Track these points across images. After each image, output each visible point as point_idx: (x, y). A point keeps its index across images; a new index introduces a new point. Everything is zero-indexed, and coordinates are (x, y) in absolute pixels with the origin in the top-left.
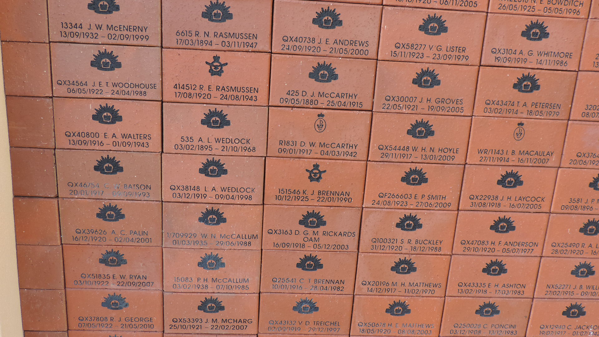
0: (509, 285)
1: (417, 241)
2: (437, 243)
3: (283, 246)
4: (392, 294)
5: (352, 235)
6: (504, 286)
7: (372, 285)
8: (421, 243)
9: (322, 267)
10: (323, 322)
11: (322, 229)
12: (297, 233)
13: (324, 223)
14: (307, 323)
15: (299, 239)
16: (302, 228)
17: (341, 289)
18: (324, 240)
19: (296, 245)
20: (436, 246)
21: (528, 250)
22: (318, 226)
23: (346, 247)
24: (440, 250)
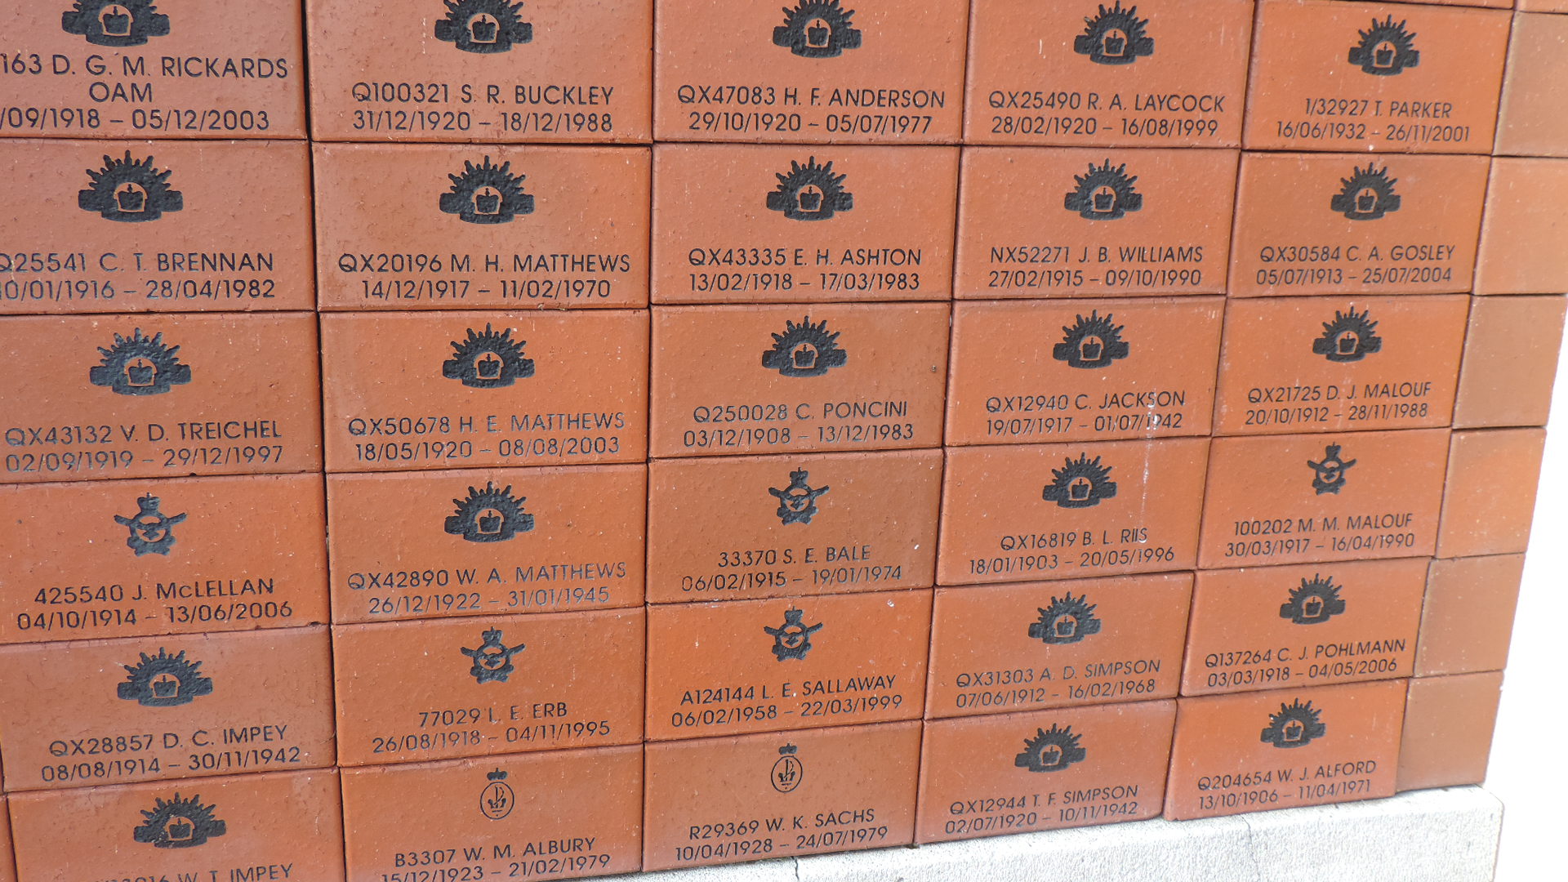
0: (866, 255)
1: (519, 92)
2: (594, 99)
3: (16, 121)
4: (458, 301)
5: (276, 70)
6: (847, 257)
7: (380, 270)
8: (535, 98)
9: (178, 206)
10: (215, 427)
11: (154, 48)
12: (61, 65)
13: (161, 26)
14: (156, 432)
15: (73, 91)
16: (77, 46)
17: (263, 291)
18: (171, 94)
19: (66, 115)
20: (593, 109)
21: (913, 122)
22: (137, 38)
23: (258, 119)
24: (606, 126)
